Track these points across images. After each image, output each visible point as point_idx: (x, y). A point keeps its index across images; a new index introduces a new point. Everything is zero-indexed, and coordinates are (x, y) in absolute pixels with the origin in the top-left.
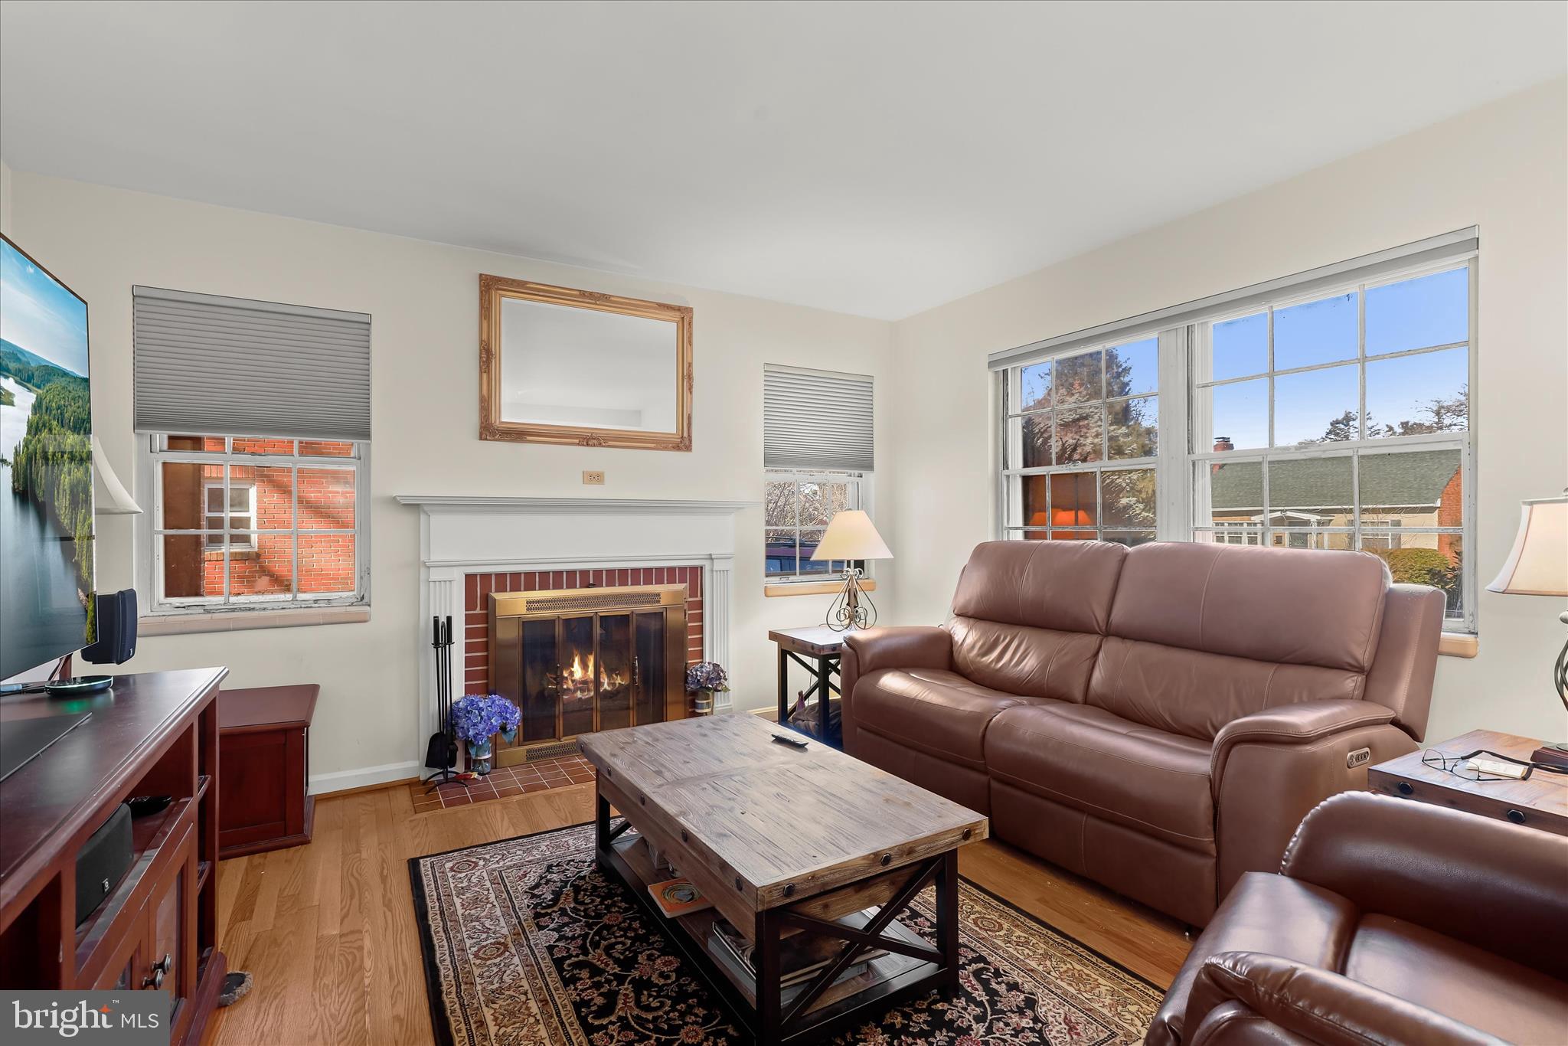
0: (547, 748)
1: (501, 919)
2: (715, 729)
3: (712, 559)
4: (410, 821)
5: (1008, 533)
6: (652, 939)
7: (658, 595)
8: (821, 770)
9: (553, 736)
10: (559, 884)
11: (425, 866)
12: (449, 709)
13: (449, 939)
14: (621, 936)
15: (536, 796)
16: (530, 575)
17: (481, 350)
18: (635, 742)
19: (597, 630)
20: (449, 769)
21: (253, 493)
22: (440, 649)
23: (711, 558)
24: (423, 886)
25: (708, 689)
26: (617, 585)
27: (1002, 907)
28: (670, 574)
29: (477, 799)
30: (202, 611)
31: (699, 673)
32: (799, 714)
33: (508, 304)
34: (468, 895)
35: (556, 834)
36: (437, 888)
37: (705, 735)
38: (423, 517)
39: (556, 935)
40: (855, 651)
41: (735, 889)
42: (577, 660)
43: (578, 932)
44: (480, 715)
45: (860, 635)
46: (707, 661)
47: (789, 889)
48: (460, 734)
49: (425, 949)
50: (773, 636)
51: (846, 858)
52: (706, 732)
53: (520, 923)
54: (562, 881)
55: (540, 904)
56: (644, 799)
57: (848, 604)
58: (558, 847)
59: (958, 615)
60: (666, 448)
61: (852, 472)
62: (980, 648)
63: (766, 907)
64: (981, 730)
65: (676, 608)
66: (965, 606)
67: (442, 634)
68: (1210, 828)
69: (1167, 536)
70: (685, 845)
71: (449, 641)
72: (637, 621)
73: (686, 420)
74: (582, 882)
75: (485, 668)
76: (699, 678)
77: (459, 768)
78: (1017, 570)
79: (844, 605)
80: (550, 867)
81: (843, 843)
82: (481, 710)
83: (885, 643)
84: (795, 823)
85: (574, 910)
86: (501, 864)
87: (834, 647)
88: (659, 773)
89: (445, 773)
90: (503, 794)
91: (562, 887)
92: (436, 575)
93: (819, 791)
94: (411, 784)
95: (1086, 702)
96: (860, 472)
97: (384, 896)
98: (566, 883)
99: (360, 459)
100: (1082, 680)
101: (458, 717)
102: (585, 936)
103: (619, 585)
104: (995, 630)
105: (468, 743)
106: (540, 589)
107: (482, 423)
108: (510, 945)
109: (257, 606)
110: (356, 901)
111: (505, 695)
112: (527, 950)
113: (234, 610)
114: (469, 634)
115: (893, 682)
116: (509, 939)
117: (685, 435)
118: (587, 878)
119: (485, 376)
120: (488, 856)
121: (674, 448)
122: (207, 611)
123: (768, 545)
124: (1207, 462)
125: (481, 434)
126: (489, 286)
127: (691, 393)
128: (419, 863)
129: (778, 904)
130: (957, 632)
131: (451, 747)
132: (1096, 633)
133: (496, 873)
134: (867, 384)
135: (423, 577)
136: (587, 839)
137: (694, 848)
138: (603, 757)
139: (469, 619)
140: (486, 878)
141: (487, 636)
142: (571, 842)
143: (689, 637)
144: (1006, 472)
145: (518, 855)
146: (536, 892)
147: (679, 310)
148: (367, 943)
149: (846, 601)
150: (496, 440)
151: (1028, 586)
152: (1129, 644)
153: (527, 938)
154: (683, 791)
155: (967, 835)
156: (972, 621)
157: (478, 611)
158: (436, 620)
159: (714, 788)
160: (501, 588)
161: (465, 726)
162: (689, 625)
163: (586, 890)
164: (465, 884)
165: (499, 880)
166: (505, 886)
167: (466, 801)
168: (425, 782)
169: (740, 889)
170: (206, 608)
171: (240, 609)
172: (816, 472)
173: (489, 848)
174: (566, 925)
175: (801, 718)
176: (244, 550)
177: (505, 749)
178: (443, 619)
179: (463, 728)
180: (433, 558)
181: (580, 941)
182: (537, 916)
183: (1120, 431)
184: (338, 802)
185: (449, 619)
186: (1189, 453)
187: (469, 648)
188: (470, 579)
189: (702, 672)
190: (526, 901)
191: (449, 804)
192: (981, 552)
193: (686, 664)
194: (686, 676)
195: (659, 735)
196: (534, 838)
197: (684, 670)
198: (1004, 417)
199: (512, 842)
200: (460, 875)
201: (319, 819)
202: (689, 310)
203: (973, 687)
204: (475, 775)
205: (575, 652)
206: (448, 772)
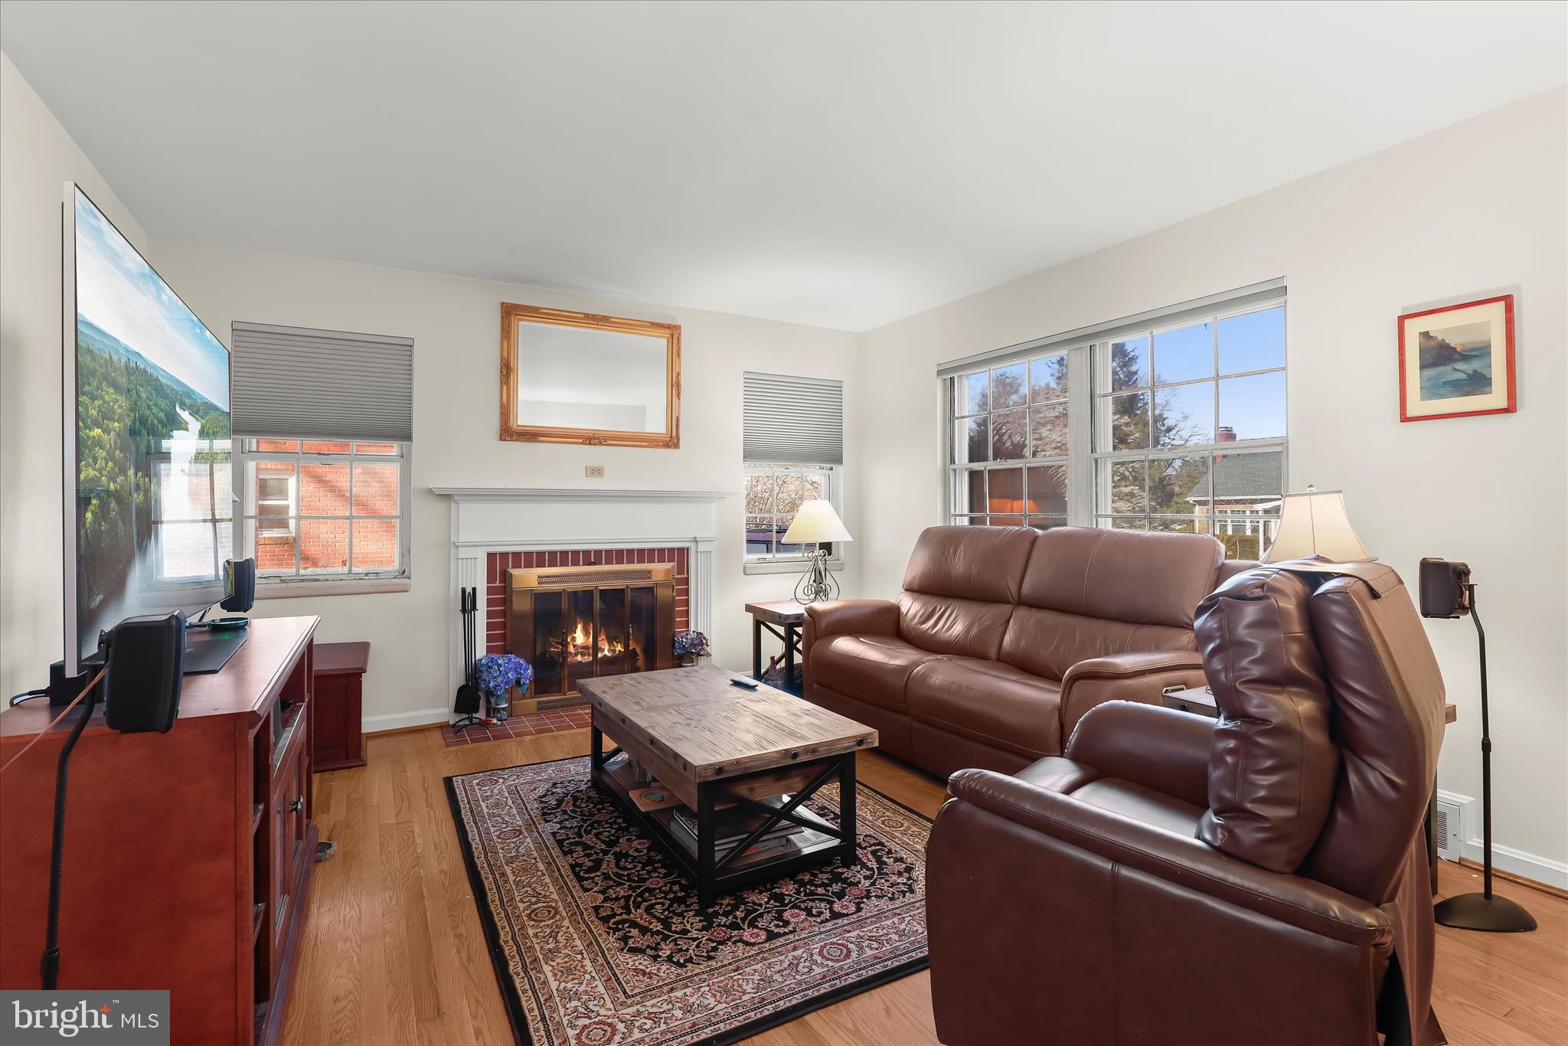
0: (555, 701)
1: (517, 816)
2: (687, 676)
3: (697, 542)
4: (444, 752)
5: (955, 519)
6: (631, 829)
7: (650, 572)
8: (763, 703)
9: (560, 691)
10: (562, 795)
11: (457, 783)
12: (473, 665)
13: (477, 827)
14: (608, 827)
15: (543, 737)
16: (541, 554)
17: (501, 366)
18: (622, 684)
19: (597, 604)
20: (474, 715)
21: (292, 483)
22: (466, 614)
23: (695, 540)
24: (456, 795)
25: (692, 653)
26: (614, 562)
27: (907, 813)
28: (661, 555)
29: (496, 738)
30: (279, 581)
31: (684, 640)
32: (770, 676)
33: (525, 327)
34: (491, 801)
35: (560, 762)
36: (467, 796)
37: (678, 680)
38: (453, 505)
39: (559, 826)
40: (814, 620)
41: (682, 770)
42: (579, 627)
43: (575, 824)
44: (499, 670)
45: (820, 606)
46: (692, 629)
47: (720, 769)
48: (483, 686)
49: (460, 833)
50: (749, 608)
51: (765, 752)
52: (679, 678)
53: (531, 818)
54: (564, 793)
55: (547, 807)
56: (624, 719)
57: (814, 581)
58: (562, 771)
59: (906, 590)
60: (657, 446)
61: (825, 465)
62: (920, 617)
63: (702, 780)
64: (905, 679)
65: (664, 585)
66: (911, 583)
67: (468, 603)
68: (1058, 745)
69: (1076, 522)
70: (651, 747)
71: (474, 608)
72: (631, 595)
73: (674, 421)
74: (579, 794)
75: (503, 632)
76: (684, 644)
77: (481, 715)
78: (951, 551)
79: (811, 582)
80: (554, 785)
81: (765, 744)
82: (500, 665)
83: (838, 614)
84: (732, 733)
85: (573, 811)
86: (517, 781)
87: (799, 617)
88: (638, 703)
89: (470, 719)
90: (518, 735)
91: (563, 797)
92: (463, 553)
93: (757, 715)
94: (442, 727)
95: (999, 659)
96: (831, 465)
97: (427, 801)
98: (567, 794)
99: (402, 457)
100: (996, 642)
101: (481, 671)
102: (580, 827)
103: (616, 564)
104: (933, 602)
105: (489, 693)
106: (549, 566)
107: (502, 426)
108: (524, 831)
109: (321, 578)
110: (406, 803)
111: (518, 655)
112: (536, 834)
113: (303, 581)
114: (490, 602)
115: (844, 644)
116: (523, 828)
117: (674, 434)
118: (584, 792)
119: (505, 387)
120: (506, 777)
121: (664, 445)
122: (283, 581)
123: (749, 531)
124: (1109, 459)
125: (501, 436)
126: (510, 312)
127: (679, 398)
128: (452, 780)
129: (711, 779)
130: (903, 605)
131: (475, 696)
132: (1010, 603)
133: (513, 788)
134: (836, 388)
135: (453, 555)
136: (585, 766)
137: (657, 749)
138: (596, 693)
139: (490, 591)
140: (505, 790)
141: (505, 605)
142: (572, 769)
143: (677, 609)
144: (953, 466)
145: (530, 776)
146: (543, 799)
147: (669, 328)
148: (417, 829)
149: (813, 578)
150: (515, 441)
151: (960, 564)
152: (1033, 611)
153: (537, 828)
154: (654, 714)
155: (860, 742)
156: (916, 595)
157: (497, 584)
158: (464, 591)
159: (677, 712)
160: (517, 565)
161: (487, 679)
162: (677, 598)
163: (583, 799)
164: (489, 794)
165: (515, 792)
166: (520, 796)
167: (487, 739)
168: (454, 726)
169: (685, 769)
170: (282, 578)
171: (308, 580)
172: (791, 466)
173: (507, 770)
174: (565, 820)
175: (772, 678)
176: (284, 535)
177: (519, 700)
178: (469, 590)
179: (485, 680)
180: (461, 540)
181: (576, 830)
182: (544, 814)
183: (1122, 421)
184: (385, 739)
185: (474, 589)
186: (1092, 452)
187: (490, 615)
188: (491, 557)
189: (687, 639)
190: (536, 805)
191: (473, 741)
192: (928, 537)
193: (674, 632)
194: (674, 642)
195: (640, 679)
196: (543, 765)
197: (671, 638)
198: (951, 417)
199: (525, 768)
200: (484, 788)
201: (370, 749)
202: (678, 328)
203: (910, 648)
204: (495, 721)
205: (578, 620)
206: (472, 718)
